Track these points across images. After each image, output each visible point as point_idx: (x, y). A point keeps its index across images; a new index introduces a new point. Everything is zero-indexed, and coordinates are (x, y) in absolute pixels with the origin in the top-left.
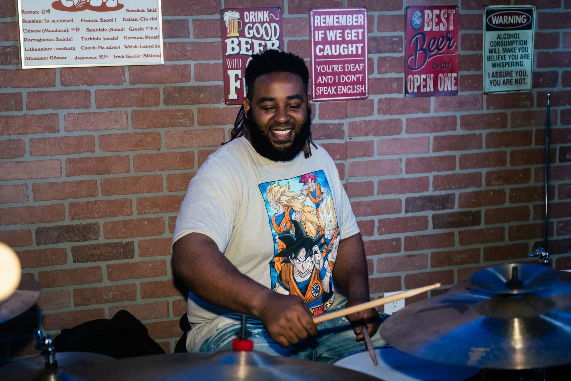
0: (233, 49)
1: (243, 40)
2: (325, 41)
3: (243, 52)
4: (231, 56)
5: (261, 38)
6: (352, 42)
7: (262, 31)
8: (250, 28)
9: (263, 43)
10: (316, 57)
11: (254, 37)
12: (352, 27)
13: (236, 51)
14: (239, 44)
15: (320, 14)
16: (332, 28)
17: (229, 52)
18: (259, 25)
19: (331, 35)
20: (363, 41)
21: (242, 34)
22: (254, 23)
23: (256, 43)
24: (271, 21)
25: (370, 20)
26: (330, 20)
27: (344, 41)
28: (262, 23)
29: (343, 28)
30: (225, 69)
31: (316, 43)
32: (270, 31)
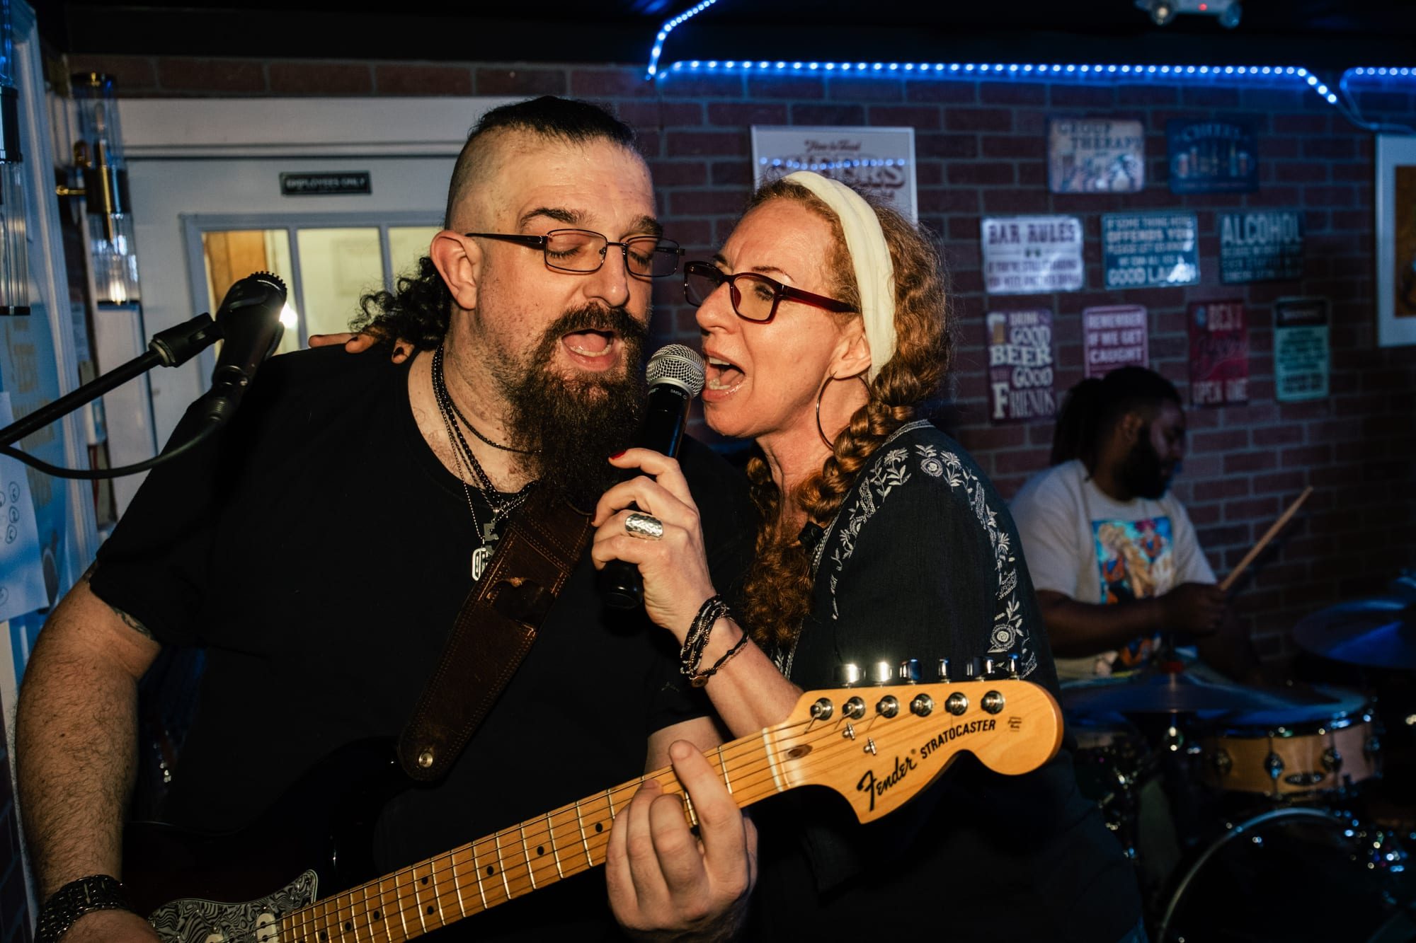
0: (999, 358)
1: (1009, 347)
2: (1100, 346)
3: (1010, 361)
4: (997, 367)
5: (1030, 345)
6: (1129, 346)
7: (1030, 336)
8: (1017, 333)
9: (1031, 349)
10: (1091, 364)
11: (1022, 344)
12: (1129, 328)
13: (1003, 360)
14: (1005, 353)
15: (1094, 314)
16: (1107, 330)
17: (994, 362)
18: (1026, 329)
19: (1107, 338)
20: (1141, 344)
21: (1007, 340)
22: (1020, 327)
23: (1024, 350)
24: (1040, 323)
25: (1150, 319)
26: (1106, 321)
27: (1121, 345)
28: (1030, 326)
29: (1120, 330)
30: (989, 381)
31: (1091, 348)
32: (1040, 335)
